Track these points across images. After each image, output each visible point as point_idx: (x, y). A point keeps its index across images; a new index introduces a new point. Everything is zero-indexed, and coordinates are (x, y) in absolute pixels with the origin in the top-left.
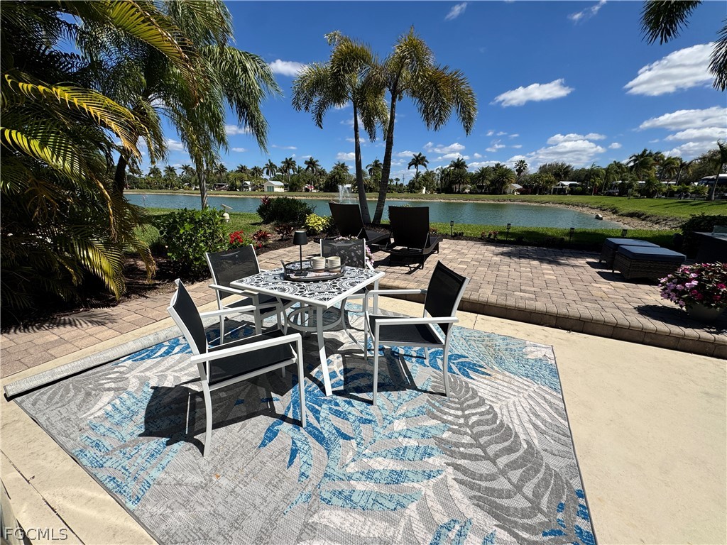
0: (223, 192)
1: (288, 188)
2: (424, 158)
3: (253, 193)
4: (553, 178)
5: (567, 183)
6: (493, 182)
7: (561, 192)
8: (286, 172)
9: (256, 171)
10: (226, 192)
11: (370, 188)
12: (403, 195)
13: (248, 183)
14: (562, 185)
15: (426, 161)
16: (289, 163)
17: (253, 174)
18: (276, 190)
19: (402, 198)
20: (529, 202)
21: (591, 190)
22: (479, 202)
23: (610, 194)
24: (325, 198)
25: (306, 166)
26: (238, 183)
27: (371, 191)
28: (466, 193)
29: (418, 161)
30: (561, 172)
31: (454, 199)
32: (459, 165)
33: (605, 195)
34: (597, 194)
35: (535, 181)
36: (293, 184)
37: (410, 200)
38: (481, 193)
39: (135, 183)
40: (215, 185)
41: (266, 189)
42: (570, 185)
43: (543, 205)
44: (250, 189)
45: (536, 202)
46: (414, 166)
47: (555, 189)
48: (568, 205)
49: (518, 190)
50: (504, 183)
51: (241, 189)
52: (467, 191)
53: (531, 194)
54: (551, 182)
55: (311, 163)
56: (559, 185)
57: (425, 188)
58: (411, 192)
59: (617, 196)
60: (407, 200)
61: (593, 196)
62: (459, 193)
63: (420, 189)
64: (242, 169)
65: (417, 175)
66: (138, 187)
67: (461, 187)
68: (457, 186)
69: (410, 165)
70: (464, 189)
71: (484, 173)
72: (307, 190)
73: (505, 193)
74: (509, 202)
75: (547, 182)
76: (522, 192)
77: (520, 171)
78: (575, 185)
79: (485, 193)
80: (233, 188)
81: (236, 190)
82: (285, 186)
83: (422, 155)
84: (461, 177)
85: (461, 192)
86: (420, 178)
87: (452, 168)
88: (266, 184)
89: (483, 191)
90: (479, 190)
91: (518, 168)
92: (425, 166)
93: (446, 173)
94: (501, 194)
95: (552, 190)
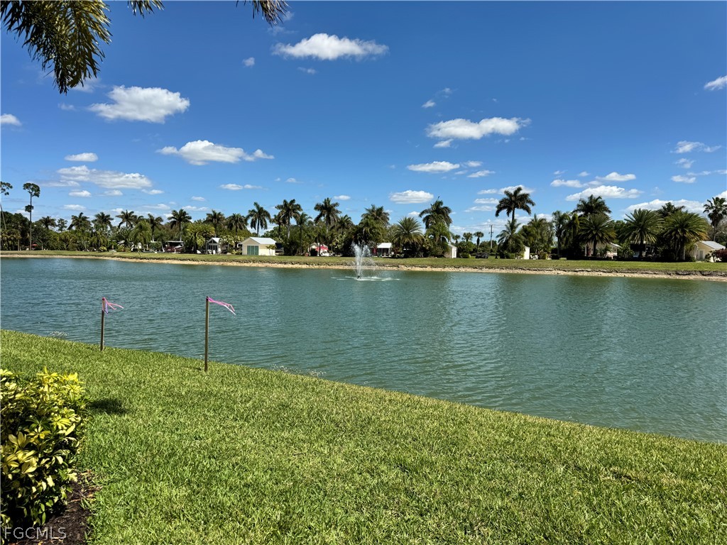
0: (175, 254)
1: (282, 249)
2: (525, 196)
3: (224, 257)
6: (661, 239)
8: (284, 222)
9: (236, 223)
10: (179, 255)
11: (424, 250)
12: (483, 262)
13: (217, 240)
15: (530, 202)
16: (289, 209)
17: (230, 226)
18: (263, 252)
19: (481, 267)
22: (636, 275)
24: (344, 268)
25: (318, 213)
26: (200, 240)
27: (426, 256)
28: (608, 259)
29: (514, 202)
31: (585, 270)
32: (594, 207)
36: (292, 243)
37: (498, 271)
38: (640, 259)
39: (44, 240)
40: (165, 244)
41: (245, 251)
44: (219, 250)
46: (505, 211)
49: (717, 254)
50: (685, 241)
51: (203, 250)
52: (611, 254)
55: (327, 209)
57: (528, 250)
58: (502, 257)
60: (491, 271)
62: (594, 258)
63: (517, 250)
64: (214, 218)
65: (512, 226)
66: (47, 247)
67: (600, 246)
68: (591, 246)
70: (604, 251)
71: (642, 220)
72: (314, 253)
73: (689, 259)
74: (700, 277)
76: (725, 257)
77: (715, 217)
79: (647, 259)
80: (190, 248)
81: (195, 252)
82: (278, 246)
83: (521, 192)
84: (597, 229)
85: (599, 257)
86: (517, 231)
87: (579, 214)
88: (245, 243)
89: (644, 254)
90: (635, 253)
91: (711, 211)
92: (528, 210)
93: (565, 221)
94: (680, 260)
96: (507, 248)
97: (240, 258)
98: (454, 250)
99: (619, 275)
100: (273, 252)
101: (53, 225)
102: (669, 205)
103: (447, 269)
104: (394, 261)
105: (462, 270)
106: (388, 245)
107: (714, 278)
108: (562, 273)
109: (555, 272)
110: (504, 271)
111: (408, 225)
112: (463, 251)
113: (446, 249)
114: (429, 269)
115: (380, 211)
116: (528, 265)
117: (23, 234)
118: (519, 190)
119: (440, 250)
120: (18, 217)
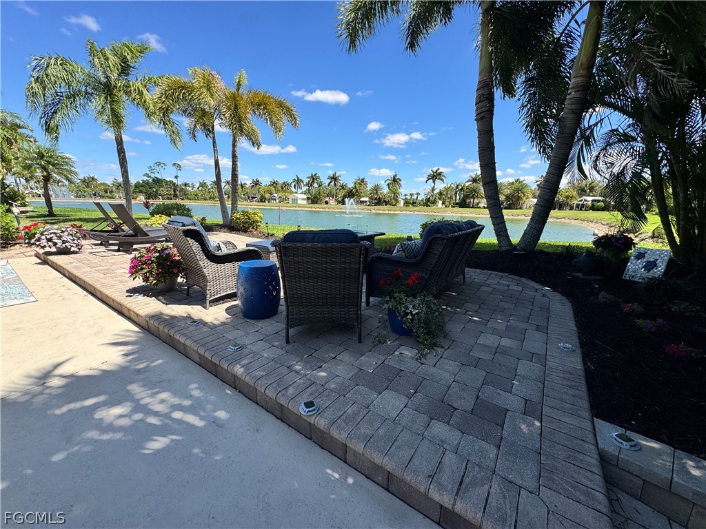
0: (254, 203)
1: (310, 201)
2: (441, 173)
3: (280, 204)
4: (575, 194)
5: (590, 199)
6: (508, 197)
7: (581, 207)
8: (311, 185)
9: (285, 186)
10: (256, 203)
11: (385, 201)
12: (416, 208)
13: (276, 195)
14: (585, 200)
15: (444, 176)
16: (314, 178)
17: (282, 188)
18: (300, 202)
19: (414, 211)
24: (341, 210)
25: (329, 181)
26: (267, 196)
27: (386, 205)
28: (480, 208)
29: (435, 176)
31: (467, 213)
32: (477, 180)
36: (315, 197)
37: (423, 213)
39: (185, 195)
40: (249, 197)
41: (290, 201)
42: (593, 201)
43: (558, 220)
44: (277, 201)
46: (431, 180)
47: (577, 205)
48: (584, 221)
50: (519, 198)
51: (269, 200)
52: (481, 205)
54: (573, 198)
55: (334, 178)
56: (581, 201)
57: (440, 202)
58: (427, 206)
60: (419, 213)
62: (473, 207)
63: (434, 202)
64: (274, 184)
65: (433, 189)
66: (187, 198)
67: (476, 201)
68: (472, 200)
69: (428, 180)
70: (478, 203)
72: (327, 203)
73: (521, 208)
75: (567, 197)
78: (599, 201)
80: (263, 200)
81: (265, 202)
82: (308, 198)
83: (439, 171)
84: (475, 192)
85: (476, 206)
86: (435, 192)
87: (467, 184)
88: (291, 197)
91: (539, 183)
92: (442, 180)
93: (460, 187)
94: (516, 209)
95: (575, 206)
96: (429, 202)
97: (288, 205)
98: (402, 202)
99: (483, 216)
100: (305, 202)
101: (189, 186)
102: (517, 179)
103: (396, 212)
104: (369, 207)
105: (404, 212)
106: (366, 199)
108: (454, 214)
109: (451, 214)
111: (376, 189)
112: (407, 203)
113: (397, 201)
114: (387, 212)
115: (363, 181)
116: (439, 210)
117: (175, 191)
118: (439, 169)
119: (394, 202)
120: (171, 182)
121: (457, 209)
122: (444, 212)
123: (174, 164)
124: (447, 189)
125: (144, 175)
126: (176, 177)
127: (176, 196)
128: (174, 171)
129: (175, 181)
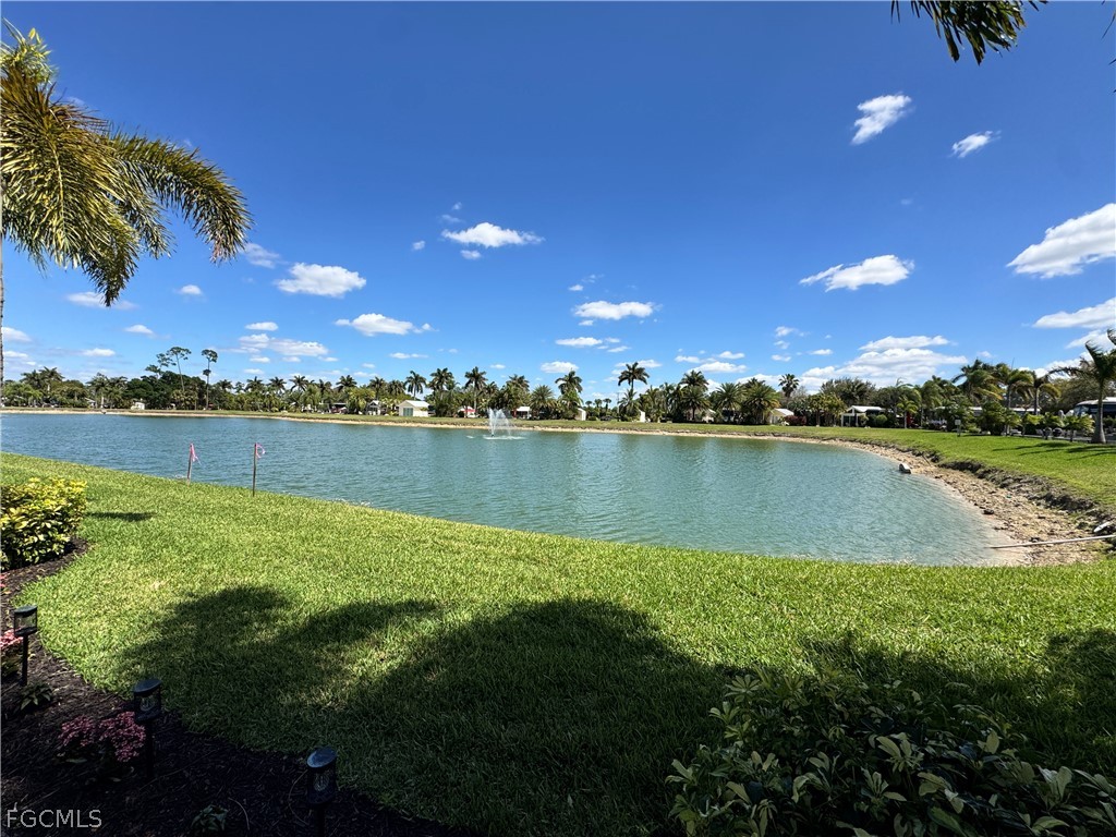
0: (340, 415)
1: (434, 412)
2: (641, 370)
3: (382, 418)
4: (839, 401)
5: (863, 409)
6: (744, 406)
7: (854, 422)
8: (438, 388)
9: (395, 389)
11: (556, 413)
12: (606, 424)
13: (377, 402)
14: (857, 412)
15: (646, 375)
16: (442, 376)
17: (390, 390)
18: (416, 413)
19: (604, 428)
20: (803, 437)
21: (901, 420)
22: (724, 436)
23: (932, 427)
25: (468, 380)
26: (362, 403)
27: (558, 418)
28: (704, 422)
29: (634, 374)
30: (853, 392)
31: (686, 431)
32: (696, 380)
33: (925, 427)
34: (914, 427)
35: (812, 406)
36: (442, 406)
37: (617, 431)
38: (729, 423)
39: (220, 401)
40: (331, 406)
41: (401, 412)
42: (868, 412)
43: (825, 442)
44: (379, 412)
45: (814, 438)
46: (627, 381)
47: (846, 419)
48: (865, 443)
49: (787, 419)
50: (762, 408)
51: (364, 411)
52: (707, 418)
53: (807, 425)
54: (837, 407)
55: (475, 376)
56: (850, 412)
57: (643, 414)
58: (623, 420)
59: (944, 430)
60: (612, 431)
61: (906, 430)
62: (694, 422)
63: (634, 414)
64: (377, 384)
65: (631, 394)
67: (698, 412)
68: (691, 411)
69: (622, 379)
70: (702, 416)
71: (729, 393)
72: (462, 415)
73: (765, 423)
74: (772, 438)
75: (830, 407)
76: (792, 422)
77: (788, 390)
78: (877, 412)
79: (734, 423)
80: (353, 409)
81: (357, 413)
82: (430, 408)
83: (638, 367)
84: (695, 398)
85: (697, 421)
86: (634, 398)
87: (682, 386)
88: (402, 405)
89: (732, 419)
90: (726, 418)
91: (785, 385)
92: (644, 381)
93: (671, 392)
94: (760, 424)
95: (842, 419)
96: (625, 413)
97: (396, 418)
98: (584, 413)
99: (711, 435)
100: (426, 414)
102: (754, 380)
103: (574, 430)
104: (530, 422)
105: (587, 430)
106: (527, 409)
107: (782, 438)
108: (667, 434)
109: (661, 433)
110: (621, 432)
111: (542, 393)
112: (591, 415)
113: (576, 413)
114: (560, 430)
115: (521, 379)
116: (642, 427)
117: (200, 395)
118: (636, 364)
119: (571, 414)
120: (197, 380)
121: (670, 424)
122: (650, 430)
123: (206, 352)
124: (652, 394)
125: (148, 369)
126: (207, 372)
127: (202, 403)
128: (204, 362)
129: (203, 378)
